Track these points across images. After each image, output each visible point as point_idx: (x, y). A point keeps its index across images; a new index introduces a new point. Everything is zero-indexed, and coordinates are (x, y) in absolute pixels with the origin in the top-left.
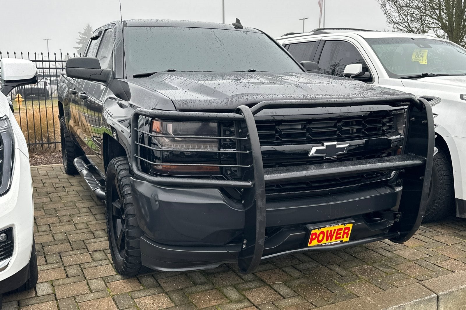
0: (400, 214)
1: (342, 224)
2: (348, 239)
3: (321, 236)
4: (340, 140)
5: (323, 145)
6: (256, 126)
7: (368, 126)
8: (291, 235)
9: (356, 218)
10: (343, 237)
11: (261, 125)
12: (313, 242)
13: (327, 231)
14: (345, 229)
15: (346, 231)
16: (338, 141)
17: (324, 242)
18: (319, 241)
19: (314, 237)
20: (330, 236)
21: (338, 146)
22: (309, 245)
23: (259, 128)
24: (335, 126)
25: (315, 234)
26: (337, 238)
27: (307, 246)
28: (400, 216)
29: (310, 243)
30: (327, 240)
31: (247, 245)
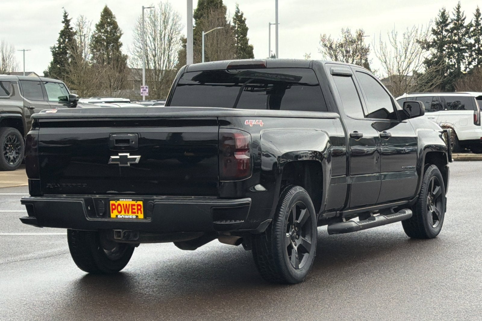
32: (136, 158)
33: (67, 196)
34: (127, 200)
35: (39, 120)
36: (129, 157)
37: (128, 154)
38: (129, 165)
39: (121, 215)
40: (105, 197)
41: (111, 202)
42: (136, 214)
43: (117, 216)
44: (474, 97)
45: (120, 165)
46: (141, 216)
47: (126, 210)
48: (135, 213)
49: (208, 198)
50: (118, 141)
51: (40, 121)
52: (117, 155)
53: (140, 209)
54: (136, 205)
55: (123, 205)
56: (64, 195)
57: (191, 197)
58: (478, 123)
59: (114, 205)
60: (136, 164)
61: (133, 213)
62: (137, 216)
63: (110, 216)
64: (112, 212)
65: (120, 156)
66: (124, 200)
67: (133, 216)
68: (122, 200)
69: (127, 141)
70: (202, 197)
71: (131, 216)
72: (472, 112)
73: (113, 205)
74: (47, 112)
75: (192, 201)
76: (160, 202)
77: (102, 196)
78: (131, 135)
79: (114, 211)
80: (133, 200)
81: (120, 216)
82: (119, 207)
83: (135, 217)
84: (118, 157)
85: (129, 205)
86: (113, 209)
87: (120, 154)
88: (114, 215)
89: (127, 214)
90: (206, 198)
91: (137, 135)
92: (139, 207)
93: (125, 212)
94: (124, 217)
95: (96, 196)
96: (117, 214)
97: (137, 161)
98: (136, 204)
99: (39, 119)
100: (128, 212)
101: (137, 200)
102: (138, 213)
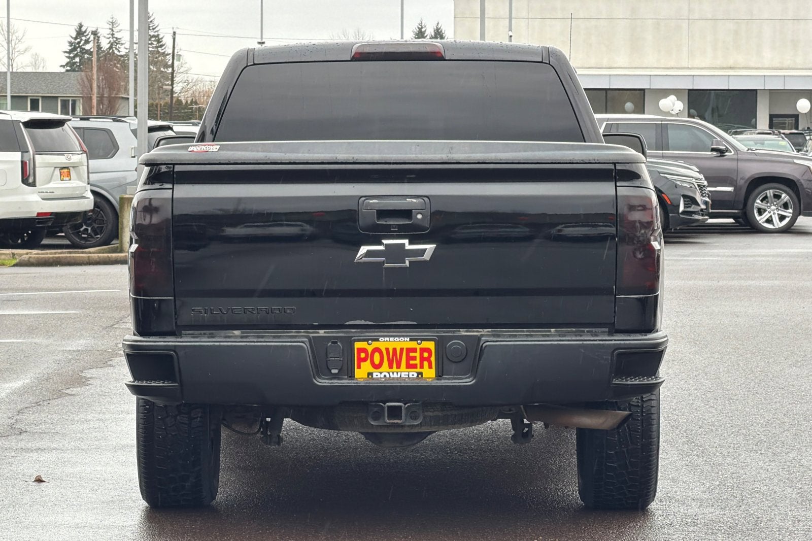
32: (425, 250)
33: (242, 333)
34: (397, 339)
35: (176, 166)
36: (408, 247)
37: (406, 242)
38: (407, 263)
39: (381, 373)
40: (340, 333)
41: (358, 345)
42: (419, 370)
43: (370, 374)
44: (20, 121)
45: (386, 265)
46: (429, 373)
47: (394, 359)
48: (415, 366)
49: (588, 332)
50: (383, 213)
51: (178, 168)
52: (380, 244)
53: (428, 359)
54: (418, 351)
55: (387, 350)
56: (237, 333)
57: (550, 331)
58: (31, 180)
59: (364, 350)
60: (425, 262)
61: (409, 366)
62: (420, 374)
63: (352, 376)
64: (359, 367)
65: (387, 246)
66: (391, 339)
67: (411, 374)
68: (386, 339)
69: (407, 213)
70: (574, 329)
71: (404, 374)
72: (16, 156)
73: (361, 350)
74: (190, 149)
75: (552, 338)
76: (497, 341)
77: (332, 332)
78: (414, 200)
79: (362, 364)
80: (411, 340)
81: (379, 374)
82: (377, 356)
83: (416, 375)
84: (381, 248)
85: (402, 350)
86: (361, 360)
87: (385, 242)
88: (362, 372)
89: (395, 369)
90: (584, 331)
91: (426, 199)
92: (426, 355)
93: (391, 367)
94: (388, 376)
95: (318, 333)
96: (371, 370)
97: (427, 256)
98: (418, 347)
99: (174, 164)
100: (398, 366)
101: (423, 340)
102: (422, 367)
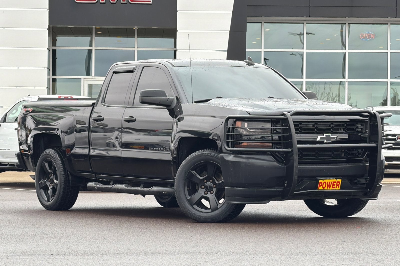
0: (368, 178)
1: (335, 179)
2: (339, 189)
3: (324, 184)
4: (332, 133)
5: (324, 135)
6: (294, 124)
7: (348, 127)
8: (309, 182)
9: (343, 177)
10: (336, 188)
11: (296, 124)
12: (320, 187)
13: (328, 182)
14: (338, 182)
15: (338, 184)
16: (332, 134)
17: (326, 188)
18: (323, 188)
19: (321, 184)
20: (329, 186)
21: (331, 136)
22: (318, 189)
23: (295, 125)
24: (330, 126)
25: (321, 183)
26: (333, 187)
27: (317, 189)
28: (368, 179)
29: (319, 188)
30: (328, 188)
31: (287, 184)
